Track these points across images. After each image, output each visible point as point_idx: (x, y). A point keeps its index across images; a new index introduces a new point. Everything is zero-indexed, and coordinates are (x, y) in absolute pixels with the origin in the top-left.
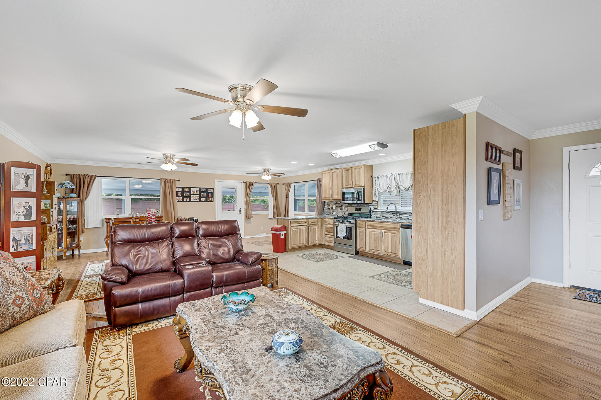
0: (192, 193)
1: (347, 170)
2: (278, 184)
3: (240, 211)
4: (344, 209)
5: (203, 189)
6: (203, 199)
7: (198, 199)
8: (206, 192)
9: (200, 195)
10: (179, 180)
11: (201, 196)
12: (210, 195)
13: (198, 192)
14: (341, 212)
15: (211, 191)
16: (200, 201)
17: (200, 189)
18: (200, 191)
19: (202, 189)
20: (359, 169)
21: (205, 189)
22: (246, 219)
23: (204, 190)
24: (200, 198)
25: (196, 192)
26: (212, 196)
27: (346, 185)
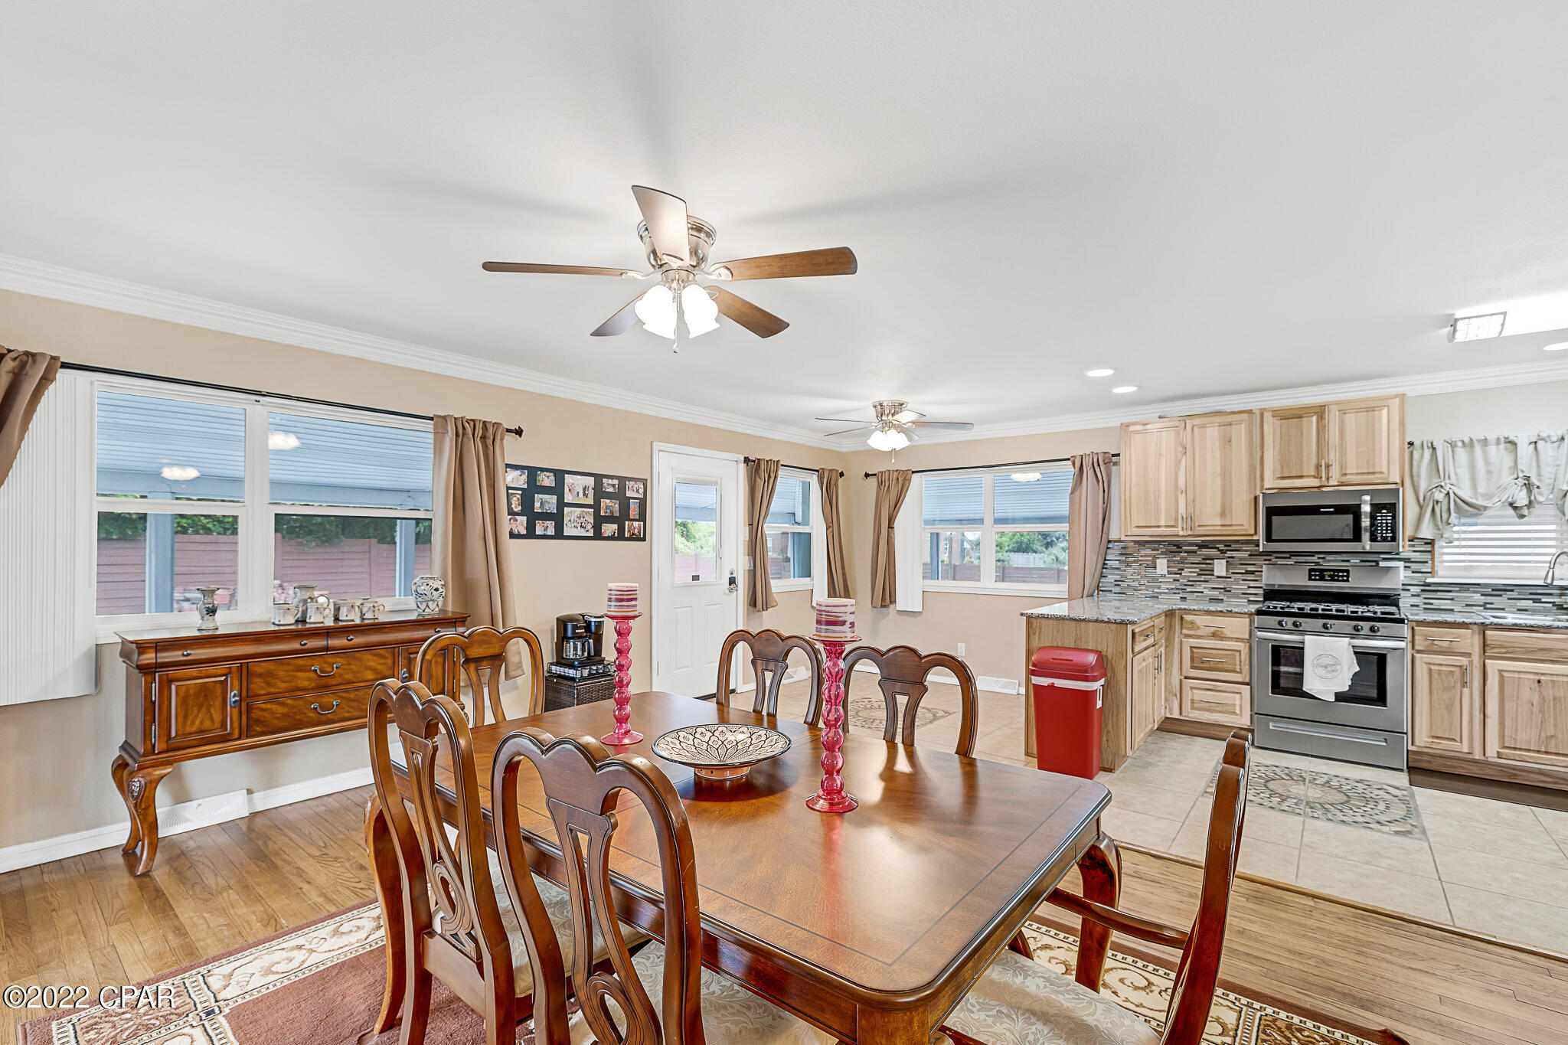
0: (568, 498)
1: (1292, 415)
2: (842, 475)
3: (732, 581)
4: (1224, 574)
5: (610, 481)
6: (609, 529)
7: (589, 527)
8: (620, 495)
9: (596, 506)
10: (519, 432)
11: (602, 514)
12: (634, 511)
13: (591, 493)
14: (1204, 585)
15: (638, 491)
16: (598, 536)
17: (599, 478)
18: (599, 493)
19: (605, 480)
20: (1370, 410)
21: (616, 482)
22: (748, 615)
23: (614, 486)
24: (599, 521)
25: (581, 495)
26: (642, 517)
27: (1283, 478)
